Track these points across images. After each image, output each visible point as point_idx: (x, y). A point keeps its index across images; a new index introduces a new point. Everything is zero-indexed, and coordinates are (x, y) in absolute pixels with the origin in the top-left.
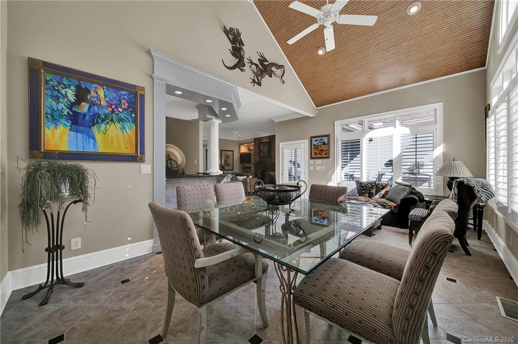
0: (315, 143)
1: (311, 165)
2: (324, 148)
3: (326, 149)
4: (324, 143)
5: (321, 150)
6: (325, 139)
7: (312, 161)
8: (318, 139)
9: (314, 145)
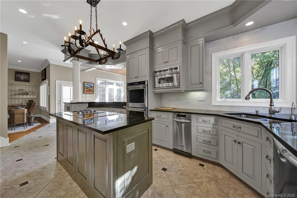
0: (87, 86)
1: (83, 97)
2: (92, 89)
3: (93, 89)
4: (91, 87)
5: (90, 90)
6: (92, 85)
7: (84, 95)
8: (88, 84)
9: (86, 87)
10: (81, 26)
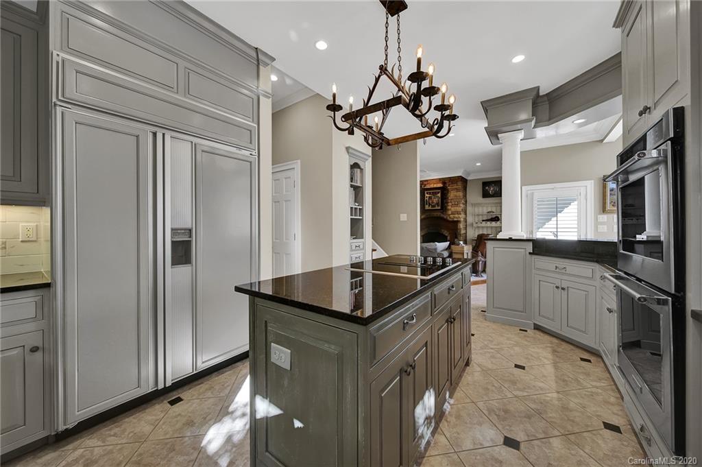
10: (334, 96)
